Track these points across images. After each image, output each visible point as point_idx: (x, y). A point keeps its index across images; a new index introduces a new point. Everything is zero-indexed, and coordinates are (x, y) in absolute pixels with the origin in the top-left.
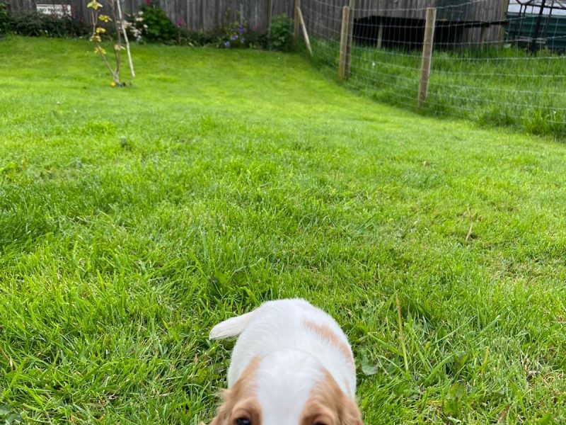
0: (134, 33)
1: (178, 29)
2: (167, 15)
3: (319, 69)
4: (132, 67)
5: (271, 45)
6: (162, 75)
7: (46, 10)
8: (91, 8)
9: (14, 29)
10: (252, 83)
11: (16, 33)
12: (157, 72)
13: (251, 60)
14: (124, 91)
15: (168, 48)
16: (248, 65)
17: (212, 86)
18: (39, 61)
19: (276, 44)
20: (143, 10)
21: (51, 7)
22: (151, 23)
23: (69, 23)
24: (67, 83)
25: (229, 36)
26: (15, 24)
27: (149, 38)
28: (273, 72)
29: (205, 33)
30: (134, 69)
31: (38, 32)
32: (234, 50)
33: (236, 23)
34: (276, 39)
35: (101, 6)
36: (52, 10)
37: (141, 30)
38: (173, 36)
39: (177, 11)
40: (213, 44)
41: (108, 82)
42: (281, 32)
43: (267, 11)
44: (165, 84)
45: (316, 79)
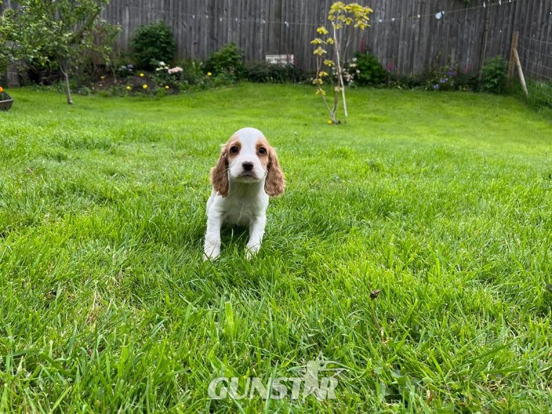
0: (347, 78)
1: (389, 74)
2: (379, 61)
3: (536, 111)
4: (345, 108)
5: (481, 87)
6: (372, 115)
7: (273, 59)
8: (316, 54)
9: (246, 77)
10: (462, 124)
11: (247, 80)
12: (368, 113)
13: (461, 102)
14: (339, 128)
15: (378, 91)
16: (457, 106)
17: (422, 125)
18: (264, 103)
19: (488, 86)
20: (357, 56)
21: (277, 57)
22: (363, 68)
23: (291, 71)
24: (290, 121)
25: (439, 79)
26: (247, 73)
27: (361, 82)
28: (485, 112)
29: (414, 77)
30: (348, 110)
31: (266, 79)
32: (442, 92)
33: (447, 67)
34: (488, 81)
35: (326, 52)
36: (278, 60)
37: (353, 75)
38: (384, 80)
39: (389, 56)
40: (422, 87)
41: (325, 120)
42: (493, 75)
43: (480, 54)
44: (377, 123)
45: (534, 120)
